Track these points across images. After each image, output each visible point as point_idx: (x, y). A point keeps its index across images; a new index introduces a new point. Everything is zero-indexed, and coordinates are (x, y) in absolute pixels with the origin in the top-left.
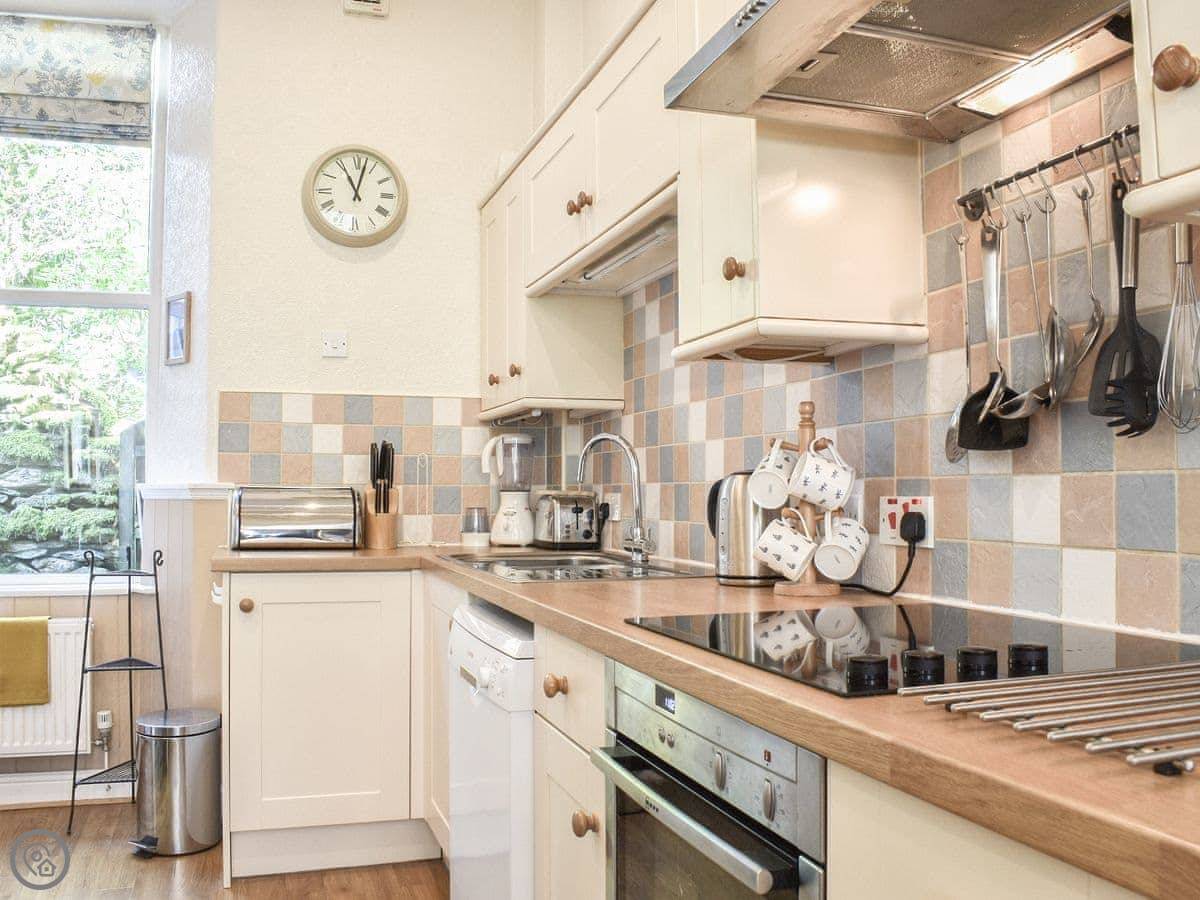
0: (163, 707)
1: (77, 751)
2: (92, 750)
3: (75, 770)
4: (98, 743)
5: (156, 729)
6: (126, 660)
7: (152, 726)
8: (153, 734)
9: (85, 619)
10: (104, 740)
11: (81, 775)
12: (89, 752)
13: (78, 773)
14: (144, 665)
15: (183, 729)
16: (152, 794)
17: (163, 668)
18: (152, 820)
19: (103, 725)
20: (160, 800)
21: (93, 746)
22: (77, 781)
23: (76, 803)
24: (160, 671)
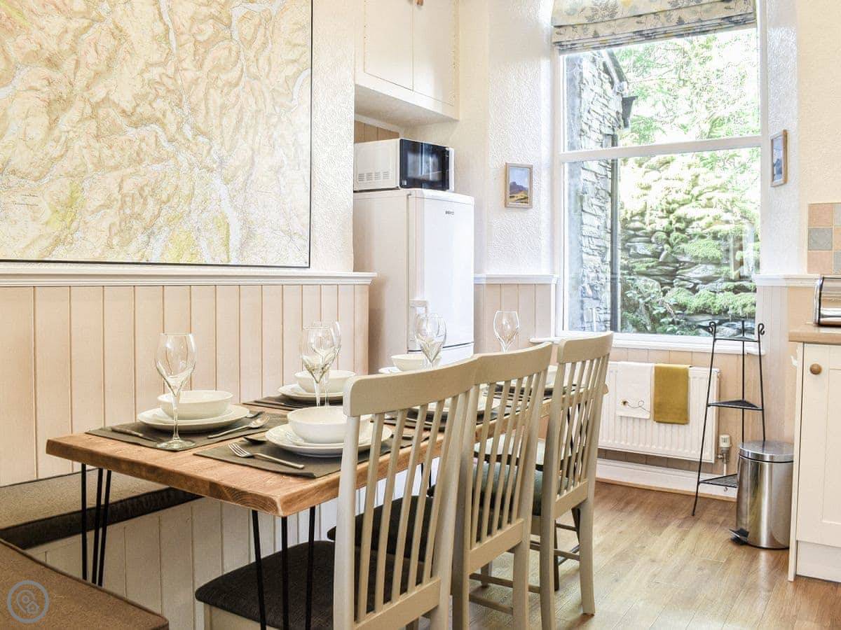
0: (763, 439)
1: (701, 459)
2: (716, 462)
3: (699, 472)
4: (720, 456)
5: (752, 453)
6: (740, 401)
7: (750, 450)
8: (750, 457)
9: (709, 369)
10: (724, 455)
11: (704, 477)
12: (713, 462)
13: (701, 474)
14: (751, 406)
15: (772, 457)
16: (747, 499)
17: (763, 410)
18: (747, 518)
19: (724, 445)
20: (752, 505)
21: (717, 458)
22: (700, 480)
23: (699, 495)
24: (761, 412)
